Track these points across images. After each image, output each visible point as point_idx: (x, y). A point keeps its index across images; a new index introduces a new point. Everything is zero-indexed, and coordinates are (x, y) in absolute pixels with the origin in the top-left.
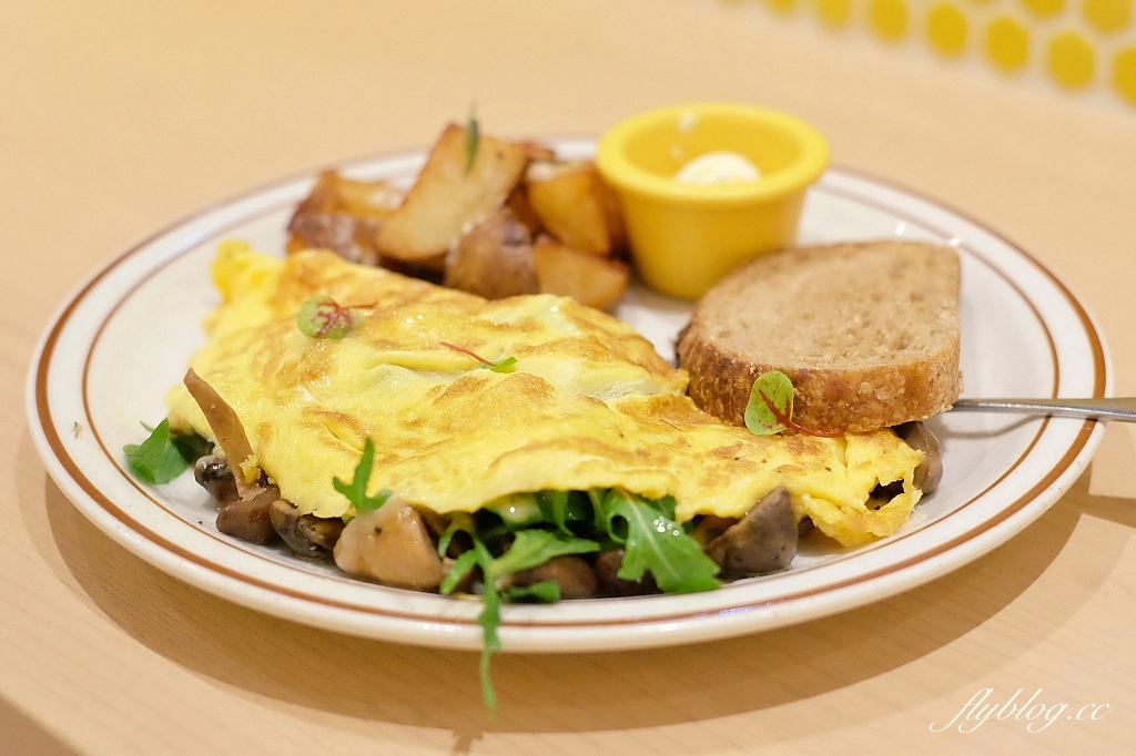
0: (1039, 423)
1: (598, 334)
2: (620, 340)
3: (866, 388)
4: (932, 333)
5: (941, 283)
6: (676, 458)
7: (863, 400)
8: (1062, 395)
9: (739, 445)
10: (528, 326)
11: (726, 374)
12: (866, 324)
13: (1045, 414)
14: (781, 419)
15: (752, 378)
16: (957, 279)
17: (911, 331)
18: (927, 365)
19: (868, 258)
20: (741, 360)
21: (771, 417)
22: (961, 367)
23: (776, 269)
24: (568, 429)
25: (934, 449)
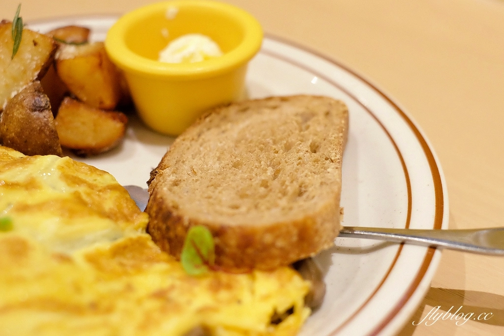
0: (395, 248)
1: (82, 189)
2: (100, 191)
3: (268, 238)
4: (322, 184)
5: (333, 135)
6: (121, 305)
7: (266, 248)
8: (413, 226)
9: (172, 287)
10: (30, 185)
11: (169, 223)
12: (275, 176)
13: (400, 241)
14: (206, 263)
15: (187, 229)
16: (345, 131)
17: (307, 181)
18: (313, 219)
19: (288, 109)
20: (180, 213)
21: (198, 261)
22: (342, 204)
23: (225, 119)
24: (37, 290)
25: (318, 278)
